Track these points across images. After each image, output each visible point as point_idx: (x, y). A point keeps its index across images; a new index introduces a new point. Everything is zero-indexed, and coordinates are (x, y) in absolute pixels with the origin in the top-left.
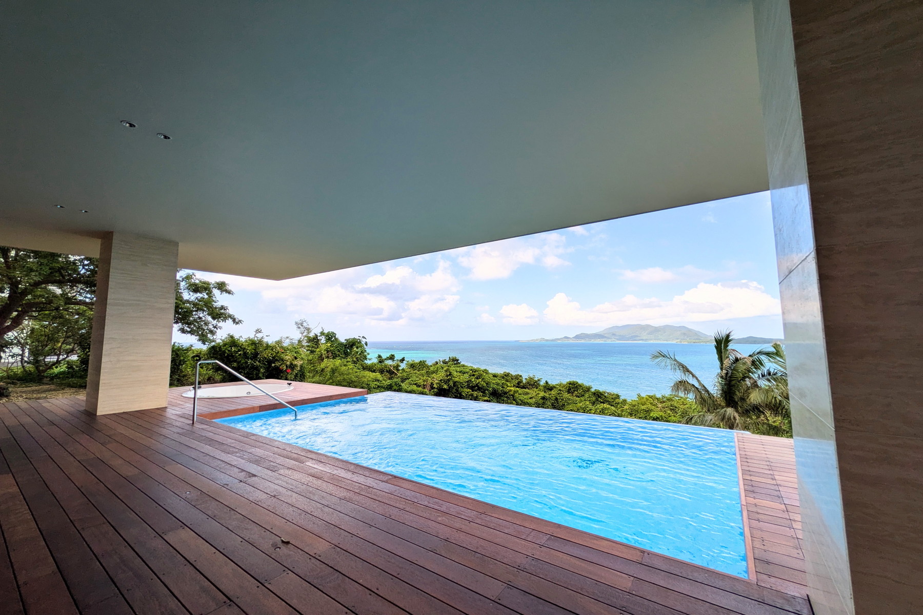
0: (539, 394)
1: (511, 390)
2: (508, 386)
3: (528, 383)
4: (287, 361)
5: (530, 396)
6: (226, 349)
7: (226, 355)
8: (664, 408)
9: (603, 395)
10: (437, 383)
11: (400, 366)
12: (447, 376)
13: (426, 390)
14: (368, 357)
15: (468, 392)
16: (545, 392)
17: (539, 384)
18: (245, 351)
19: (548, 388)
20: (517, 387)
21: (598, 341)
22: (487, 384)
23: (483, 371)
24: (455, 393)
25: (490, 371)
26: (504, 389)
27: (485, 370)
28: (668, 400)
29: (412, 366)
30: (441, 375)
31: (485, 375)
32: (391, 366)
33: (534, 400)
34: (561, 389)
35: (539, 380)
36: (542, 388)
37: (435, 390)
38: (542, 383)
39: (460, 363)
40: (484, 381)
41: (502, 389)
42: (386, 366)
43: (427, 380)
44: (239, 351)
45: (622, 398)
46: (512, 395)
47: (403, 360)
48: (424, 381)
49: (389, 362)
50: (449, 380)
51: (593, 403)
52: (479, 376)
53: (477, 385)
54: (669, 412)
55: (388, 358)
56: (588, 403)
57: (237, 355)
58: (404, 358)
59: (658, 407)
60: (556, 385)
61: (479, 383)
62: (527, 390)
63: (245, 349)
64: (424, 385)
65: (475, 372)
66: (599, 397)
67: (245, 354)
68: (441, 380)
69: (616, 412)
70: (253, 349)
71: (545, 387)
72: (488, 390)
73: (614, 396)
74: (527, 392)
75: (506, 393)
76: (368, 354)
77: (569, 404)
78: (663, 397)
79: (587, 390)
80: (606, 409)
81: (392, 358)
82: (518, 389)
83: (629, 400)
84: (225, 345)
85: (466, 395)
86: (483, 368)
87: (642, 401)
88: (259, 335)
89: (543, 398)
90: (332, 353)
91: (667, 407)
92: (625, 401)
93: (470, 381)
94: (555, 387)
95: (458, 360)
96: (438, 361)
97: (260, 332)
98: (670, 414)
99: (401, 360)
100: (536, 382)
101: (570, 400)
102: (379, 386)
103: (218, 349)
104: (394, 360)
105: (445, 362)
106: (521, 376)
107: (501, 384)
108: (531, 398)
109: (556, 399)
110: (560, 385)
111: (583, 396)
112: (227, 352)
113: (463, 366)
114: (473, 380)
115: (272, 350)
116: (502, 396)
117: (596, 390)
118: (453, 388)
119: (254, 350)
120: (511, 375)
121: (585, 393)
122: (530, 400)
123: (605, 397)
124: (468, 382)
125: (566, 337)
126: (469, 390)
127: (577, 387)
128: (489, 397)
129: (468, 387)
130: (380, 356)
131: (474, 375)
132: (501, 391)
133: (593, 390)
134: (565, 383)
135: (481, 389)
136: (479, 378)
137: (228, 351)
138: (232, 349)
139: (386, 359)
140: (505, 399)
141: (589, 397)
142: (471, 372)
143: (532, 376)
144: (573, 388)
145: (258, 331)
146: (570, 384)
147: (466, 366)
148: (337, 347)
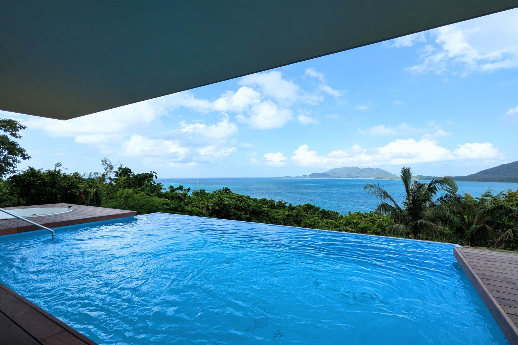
0: (285, 212)
1: (265, 210)
2: (263, 208)
3: (278, 205)
4: (81, 188)
5: (279, 214)
6: (25, 178)
7: (25, 184)
8: (366, 221)
9: (327, 213)
10: (211, 206)
11: (187, 194)
12: (219, 201)
13: (203, 211)
14: (163, 187)
15: (234, 212)
16: (289, 211)
17: (285, 206)
18: (43, 180)
19: (291, 208)
20: (271, 208)
21: (324, 178)
22: (248, 206)
23: (246, 197)
24: (225, 213)
25: (251, 197)
26: (260, 209)
27: (248, 196)
28: (370, 215)
29: (196, 194)
30: (215, 200)
31: (247, 200)
32: (180, 194)
33: (281, 216)
34: (300, 209)
35: (285, 203)
36: (287, 209)
37: (210, 211)
38: (287, 205)
39: (231, 192)
40: (246, 204)
41: (259, 209)
42: (176, 194)
43: (204, 204)
44: (38, 180)
45: (340, 214)
46: (266, 213)
47: (189, 190)
48: (202, 204)
49: (179, 191)
50: (220, 204)
51: (321, 219)
52: (243, 200)
53: (241, 207)
54: (370, 223)
55: (178, 188)
56: (317, 218)
57: (37, 183)
58: (190, 188)
59: (362, 220)
60: (297, 206)
61: (242, 205)
62: (277, 210)
63: (43, 179)
64: (202, 207)
65: (240, 198)
66: (325, 214)
67: (44, 183)
68: (214, 204)
69: (336, 224)
70: (51, 179)
71: (289, 208)
72: (249, 210)
73: (335, 214)
74: (277, 211)
75: (262, 212)
76: (163, 185)
77: (304, 219)
78: (366, 213)
79: (317, 209)
80: (330, 222)
81: (181, 188)
82: (270, 209)
83: (344, 216)
84: (24, 175)
85: (233, 214)
86: (246, 195)
87: (352, 216)
88: (58, 169)
89: (288, 215)
90: (128, 184)
91: (368, 220)
92: (341, 216)
93: (236, 204)
94: (296, 208)
95: (229, 190)
96: (215, 190)
97: (60, 166)
98: (370, 224)
99: (187, 190)
100: (283, 204)
101: (305, 216)
102: (166, 209)
103: (18, 178)
104: (182, 190)
105: (220, 191)
106: (273, 201)
107: (258, 206)
108: (280, 215)
109: (297, 216)
110: (299, 206)
111: (315, 213)
112: (26, 181)
113: (232, 193)
114: (238, 203)
115: (69, 180)
116: (259, 214)
117: (323, 209)
118: (223, 210)
119: (53, 180)
120: (267, 200)
121: (316, 212)
122: (278, 217)
123: (329, 214)
124: (234, 204)
125: (304, 176)
126: (235, 210)
127: (310, 208)
128: (250, 215)
129: (235, 208)
130: (171, 187)
131: (239, 200)
132: (259, 211)
133: (321, 210)
134: (303, 205)
135: (244, 209)
136: (243, 202)
137: (28, 180)
138: (31, 179)
139: (176, 189)
140: (261, 216)
141: (319, 214)
142: (237, 198)
143: (280, 201)
144: (308, 208)
145: (58, 165)
146: (306, 206)
147: (234, 194)
148: (132, 180)
